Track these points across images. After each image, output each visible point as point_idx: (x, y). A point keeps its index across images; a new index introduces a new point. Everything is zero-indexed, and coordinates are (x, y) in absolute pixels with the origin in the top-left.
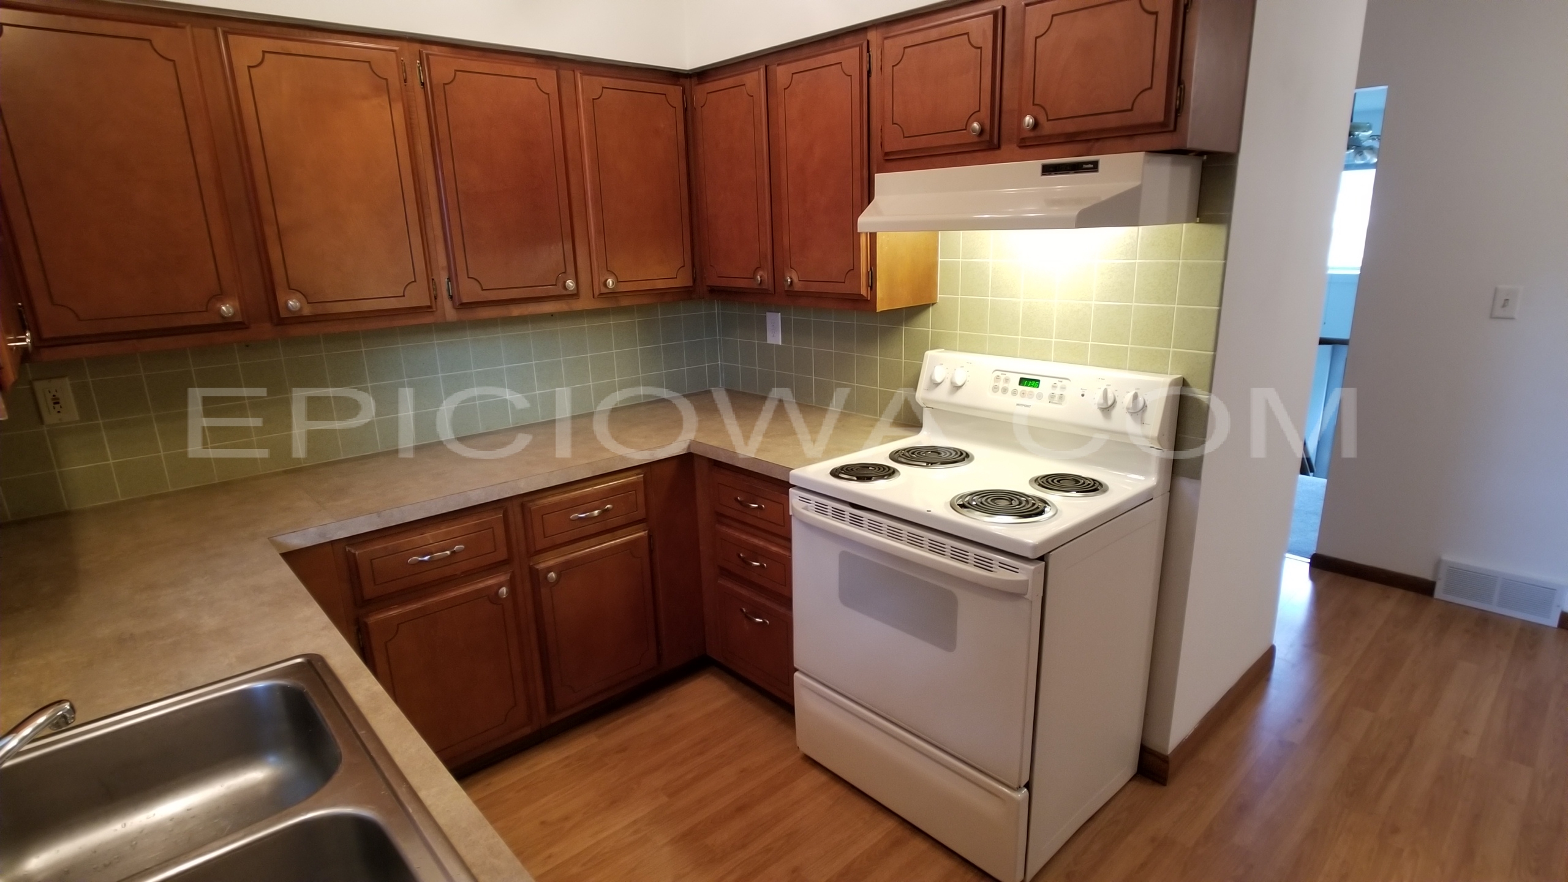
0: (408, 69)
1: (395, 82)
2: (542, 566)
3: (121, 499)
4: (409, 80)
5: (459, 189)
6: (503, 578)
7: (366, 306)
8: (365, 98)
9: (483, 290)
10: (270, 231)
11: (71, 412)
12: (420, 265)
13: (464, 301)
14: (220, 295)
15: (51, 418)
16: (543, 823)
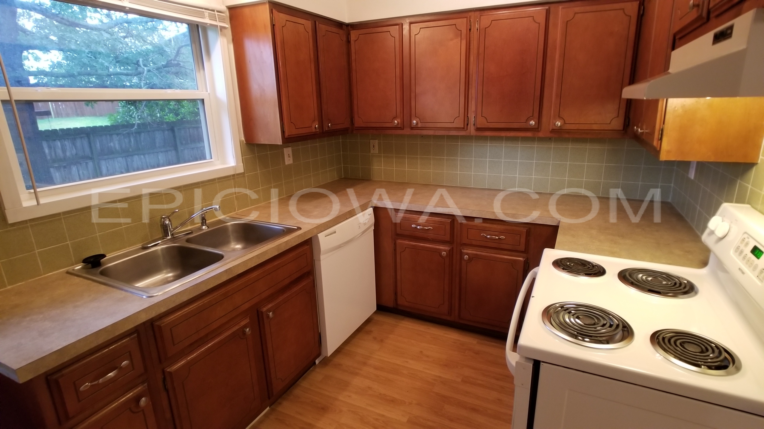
0: (472, 24)
1: (464, 31)
2: (465, 251)
3: (383, 180)
4: (472, 30)
5: (484, 76)
6: (447, 248)
7: (439, 125)
8: (452, 40)
9: (487, 122)
10: (413, 95)
11: (376, 151)
12: (462, 110)
13: (478, 127)
14: (395, 118)
15: (372, 151)
16: (421, 352)
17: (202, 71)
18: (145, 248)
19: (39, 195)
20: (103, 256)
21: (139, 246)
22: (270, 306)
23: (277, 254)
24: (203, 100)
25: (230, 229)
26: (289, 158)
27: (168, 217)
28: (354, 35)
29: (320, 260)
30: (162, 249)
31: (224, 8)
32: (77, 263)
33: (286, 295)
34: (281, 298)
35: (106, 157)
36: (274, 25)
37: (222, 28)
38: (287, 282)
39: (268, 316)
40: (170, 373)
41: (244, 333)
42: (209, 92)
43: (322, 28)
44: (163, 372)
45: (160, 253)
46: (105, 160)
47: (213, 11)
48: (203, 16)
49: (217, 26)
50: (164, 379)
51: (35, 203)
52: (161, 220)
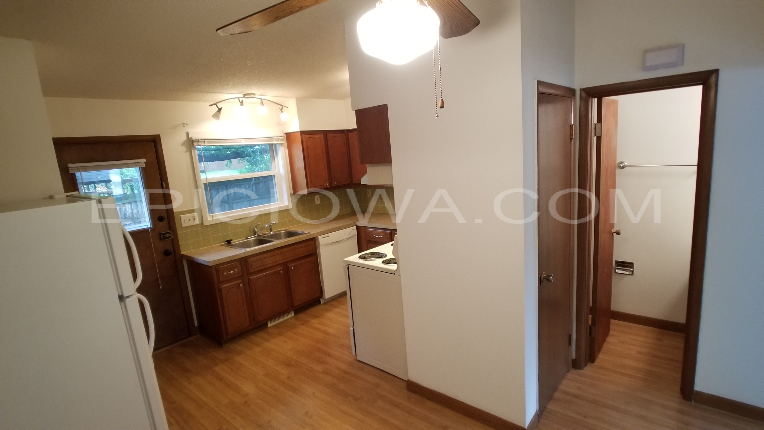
11: (370, 195)
17: (274, 162)
18: (247, 239)
19: (213, 216)
20: (232, 240)
21: (245, 238)
22: (292, 265)
23: (295, 242)
24: (274, 175)
25: (282, 234)
26: (318, 201)
27: (256, 227)
28: (350, 135)
29: (319, 249)
30: (253, 240)
31: (282, 135)
32: (223, 243)
33: (300, 262)
34: (298, 263)
35: (236, 201)
36: (303, 141)
37: (281, 144)
38: (301, 256)
39: (291, 269)
40: (251, 279)
41: (280, 273)
42: (277, 171)
43: (330, 136)
44: (248, 278)
45: (252, 241)
46: (236, 203)
47: (278, 137)
48: (273, 141)
49: (279, 143)
50: (248, 281)
51: (212, 219)
52: (253, 228)
